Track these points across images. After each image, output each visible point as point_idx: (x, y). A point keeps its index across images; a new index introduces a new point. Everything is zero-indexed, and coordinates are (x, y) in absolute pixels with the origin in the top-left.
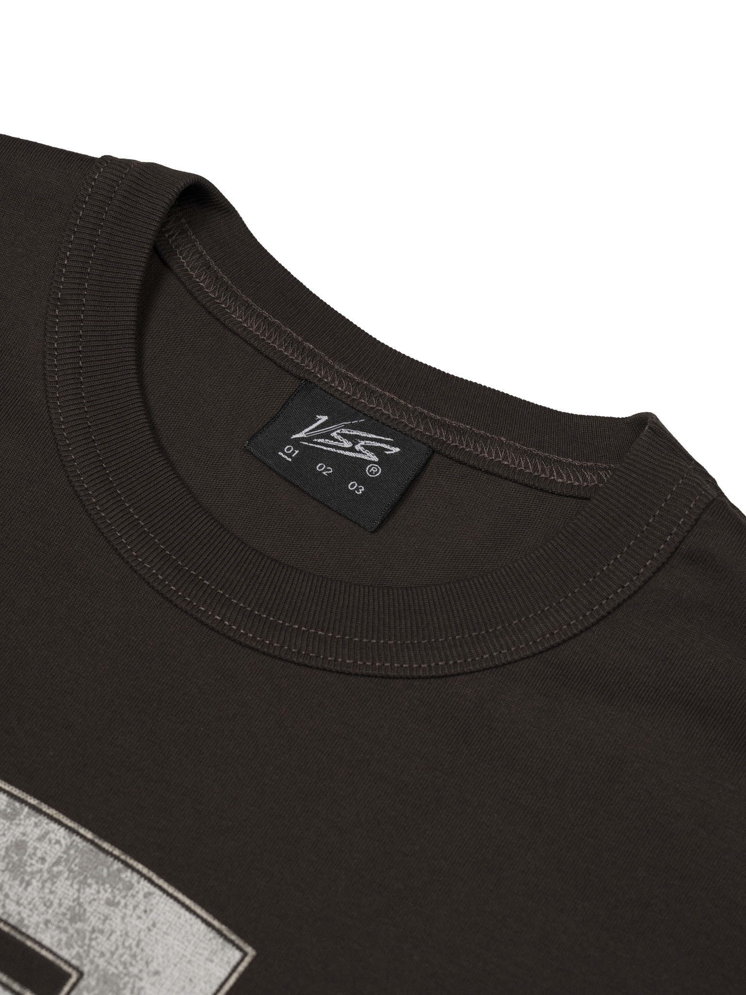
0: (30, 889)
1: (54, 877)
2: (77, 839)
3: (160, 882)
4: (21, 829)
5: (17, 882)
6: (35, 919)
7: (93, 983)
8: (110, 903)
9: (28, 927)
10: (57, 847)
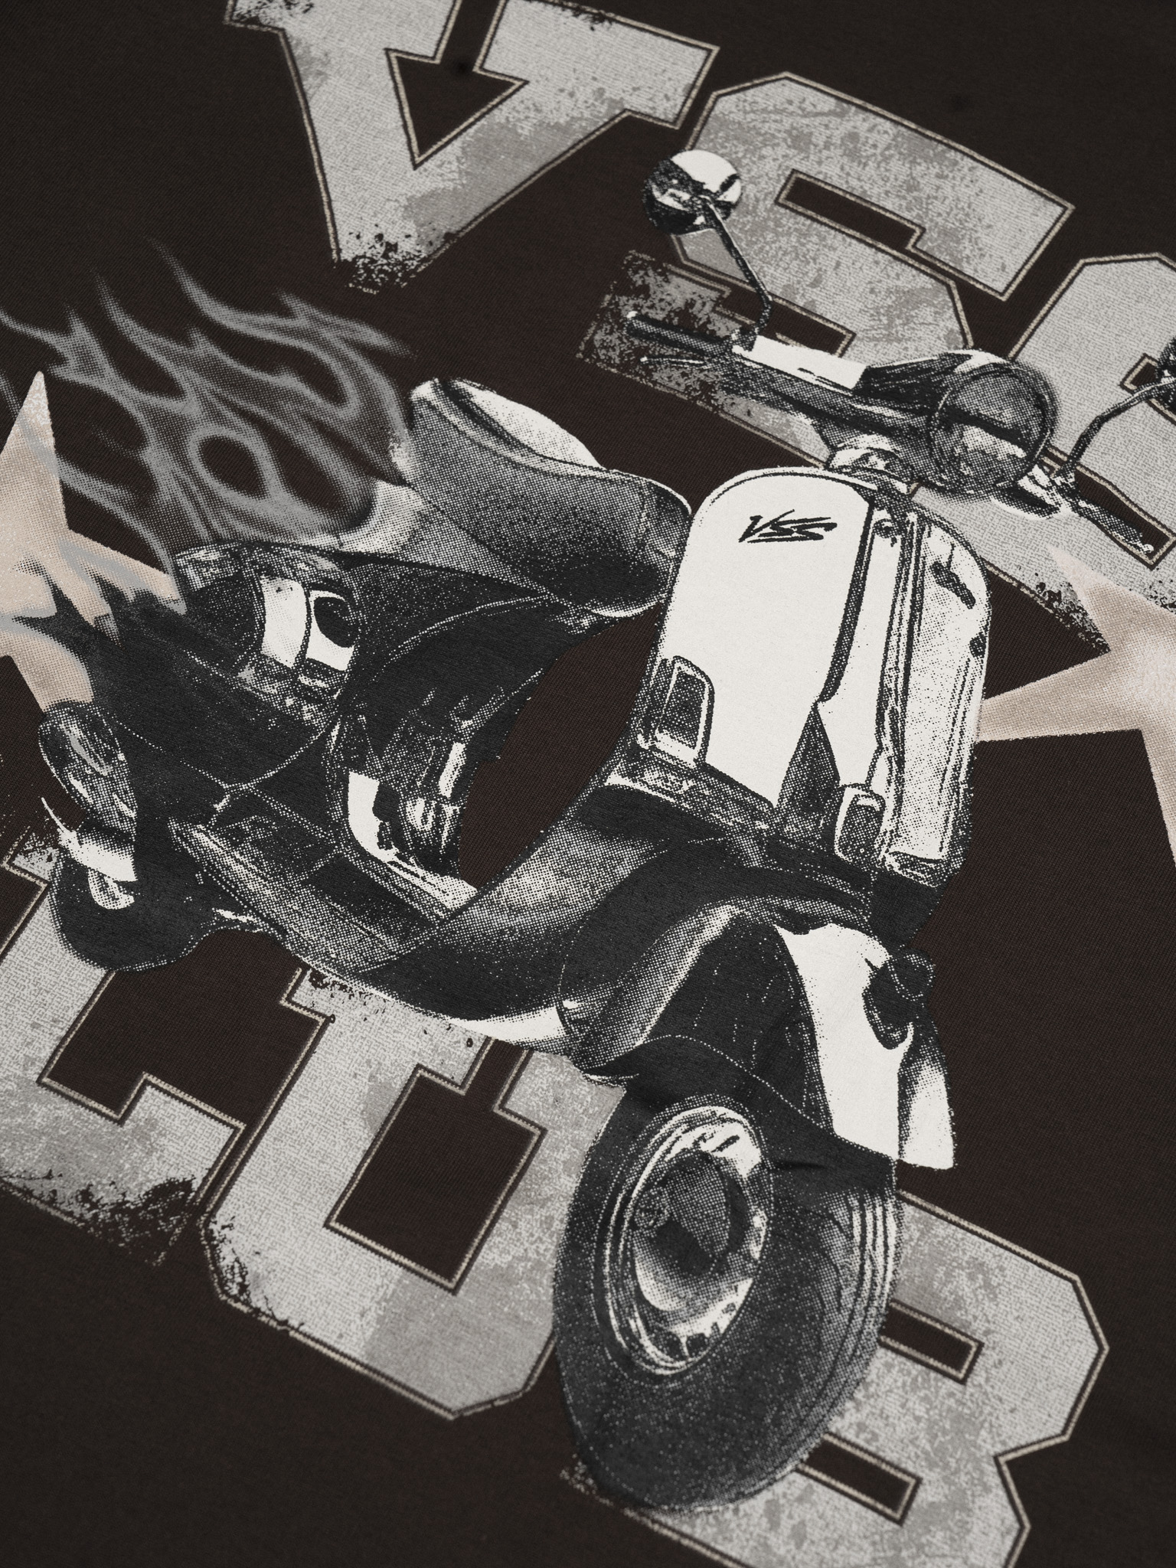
0: (867, 168)
1: (887, 159)
2: (903, 129)
3: (982, 158)
4: (852, 123)
5: (856, 164)
6: (876, 190)
7: (935, 236)
8: (939, 176)
9: (871, 197)
10: (886, 136)
